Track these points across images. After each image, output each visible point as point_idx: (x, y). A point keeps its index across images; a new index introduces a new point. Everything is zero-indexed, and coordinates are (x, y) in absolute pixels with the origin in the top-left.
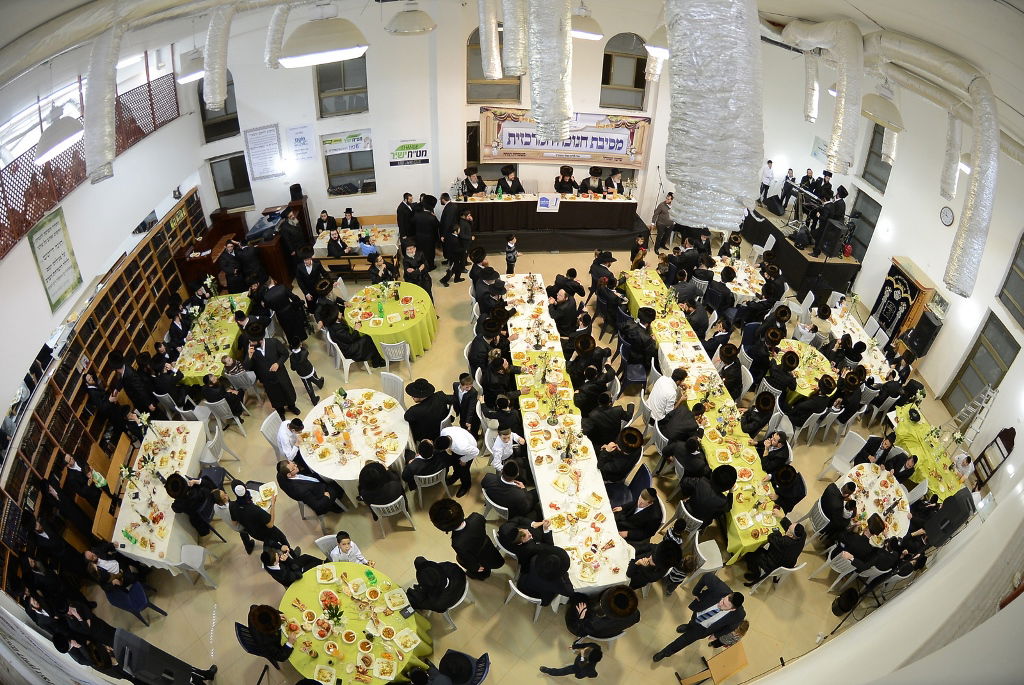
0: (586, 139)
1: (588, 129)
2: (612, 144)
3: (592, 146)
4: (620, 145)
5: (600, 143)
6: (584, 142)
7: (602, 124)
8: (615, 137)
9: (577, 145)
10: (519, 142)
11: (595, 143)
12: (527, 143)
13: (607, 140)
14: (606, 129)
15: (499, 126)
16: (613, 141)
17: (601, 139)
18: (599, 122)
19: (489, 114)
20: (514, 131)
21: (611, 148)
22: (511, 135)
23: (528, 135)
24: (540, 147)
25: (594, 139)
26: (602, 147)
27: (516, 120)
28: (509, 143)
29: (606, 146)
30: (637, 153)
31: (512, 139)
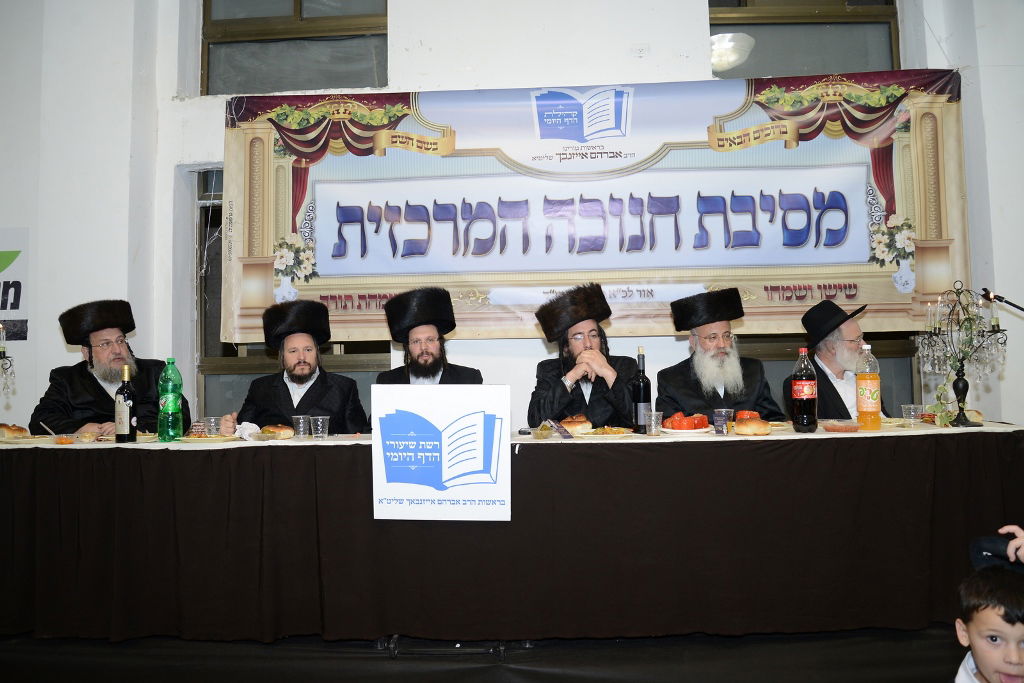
0: (668, 206)
1: (674, 158)
2: (797, 220)
3: (702, 241)
4: (833, 220)
5: (741, 222)
6: (664, 224)
7: (732, 131)
8: (804, 183)
9: (636, 244)
10: (379, 242)
11: (714, 223)
12: (415, 249)
13: (767, 202)
14: (753, 152)
15: (300, 178)
16: (796, 203)
17: (742, 204)
18: (720, 122)
19: (261, 127)
20: (358, 196)
21: (795, 239)
22: (348, 215)
23: (417, 213)
24: (472, 262)
25: (709, 205)
26: (749, 239)
27: (363, 148)
28: (340, 251)
29: (771, 232)
30: (922, 251)
31: (352, 232)
